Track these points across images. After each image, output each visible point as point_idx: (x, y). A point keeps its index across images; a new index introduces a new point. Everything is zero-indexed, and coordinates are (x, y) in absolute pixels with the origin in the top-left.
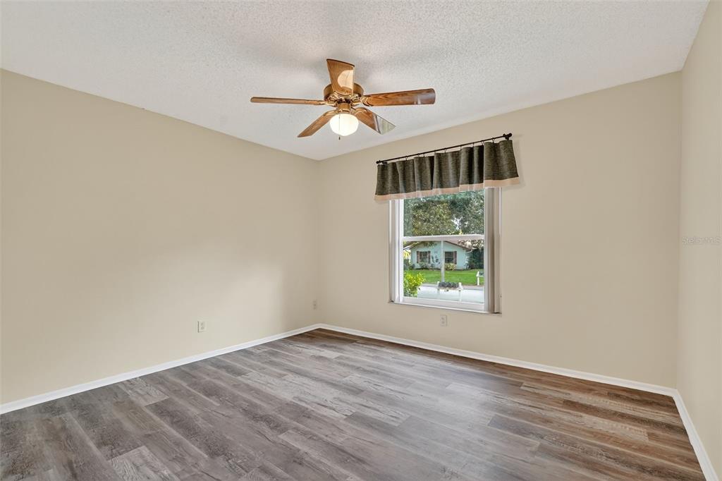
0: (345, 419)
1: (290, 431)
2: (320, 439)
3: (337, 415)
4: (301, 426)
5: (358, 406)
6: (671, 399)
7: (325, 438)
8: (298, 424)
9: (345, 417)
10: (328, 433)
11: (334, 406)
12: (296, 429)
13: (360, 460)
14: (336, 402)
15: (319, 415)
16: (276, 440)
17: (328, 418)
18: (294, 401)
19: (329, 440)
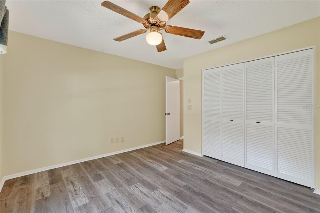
0: (159, 188)
1: (183, 186)
2: (170, 181)
3: (162, 191)
4: (178, 187)
5: (150, 196)
6: (7, 181)
7: (168, 182)
8: (180, 188)
9: (158, 189)
10: (166, 183)
11: (162, 197)
12: (180, 187)
13: (158, 174)
14: (161, 200)
15: (170, 192)
16: (187, 183)
17: (166, 190)
18: (187, 205)
19: (167, 181)
